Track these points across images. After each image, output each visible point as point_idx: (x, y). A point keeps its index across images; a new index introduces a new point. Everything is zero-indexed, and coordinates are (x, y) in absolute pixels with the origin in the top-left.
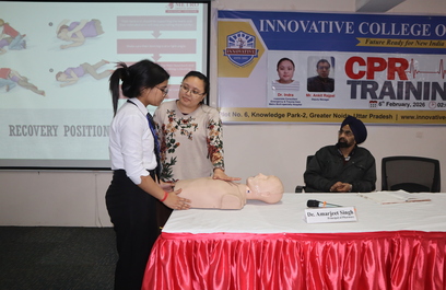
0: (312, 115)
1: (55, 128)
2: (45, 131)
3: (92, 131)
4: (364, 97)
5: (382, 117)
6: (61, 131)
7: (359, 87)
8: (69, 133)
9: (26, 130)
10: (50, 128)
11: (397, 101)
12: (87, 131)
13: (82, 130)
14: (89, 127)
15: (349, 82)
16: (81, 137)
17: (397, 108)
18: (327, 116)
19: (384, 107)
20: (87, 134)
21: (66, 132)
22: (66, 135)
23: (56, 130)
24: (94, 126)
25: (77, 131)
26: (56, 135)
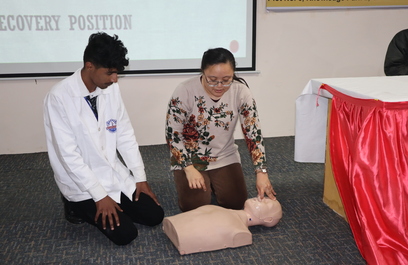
1: (56, 19)
2: (42, 23)
3: (108, 23)
6: (65, 23)
8: (76, 26)
9: (13, 23)
10: (48, 19)
12: (100, 23)
13: (94, 21)
20: (101, 26)
21: (72, 24)
22: (72, 29)
23: (57, 22)
24: (111, 16)
25: (87, 23)
26: (57, 29)
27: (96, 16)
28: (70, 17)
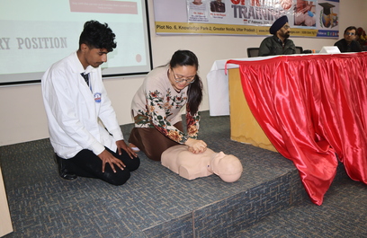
0: (215, 29)
1: (7, 41)
3: (49, 43)
4: (240, 17)
5: (250, 30)
6: (14, 44)
7: (238, 9)
8: (23, 46)
11: (256, 20)
12: (43, 43)
13: (37, 42)
14: (45, 39)
15: (232, 6)
16: (38, 49)
17: (257, 25)
18: (223, 29)
19: (250, 24)
20: (43, 45)
21: (20, 44)
22: (20, 48)
23: (7, 43)
24: (51, 38)
25: (32, 44)
26: (8, 48)
27: (39, 39)
28: (18, 39)
